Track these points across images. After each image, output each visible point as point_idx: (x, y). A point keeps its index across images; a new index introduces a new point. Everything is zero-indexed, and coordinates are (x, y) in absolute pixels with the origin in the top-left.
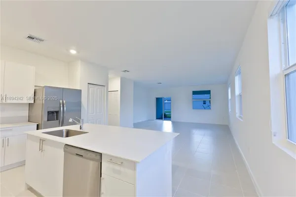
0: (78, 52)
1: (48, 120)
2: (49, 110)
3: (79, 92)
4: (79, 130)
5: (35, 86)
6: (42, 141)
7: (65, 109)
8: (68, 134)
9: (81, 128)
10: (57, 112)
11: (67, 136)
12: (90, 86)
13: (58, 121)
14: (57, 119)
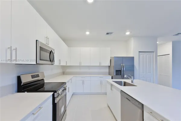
0: (131, 32)
1: (116, 75)
2: (117, 70)
3: (133, 58)
4: (131, 83)
5: (111, 57)
6: (112, 85)
7: (124, 69)
8: (125, 84)
9: (132, 82)
10: (120, 71)
11: (124, 85)
12: (140, 53)
13: (120, 76)
14: (120, 75)
